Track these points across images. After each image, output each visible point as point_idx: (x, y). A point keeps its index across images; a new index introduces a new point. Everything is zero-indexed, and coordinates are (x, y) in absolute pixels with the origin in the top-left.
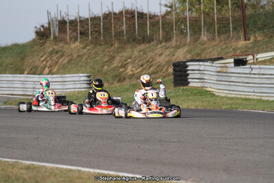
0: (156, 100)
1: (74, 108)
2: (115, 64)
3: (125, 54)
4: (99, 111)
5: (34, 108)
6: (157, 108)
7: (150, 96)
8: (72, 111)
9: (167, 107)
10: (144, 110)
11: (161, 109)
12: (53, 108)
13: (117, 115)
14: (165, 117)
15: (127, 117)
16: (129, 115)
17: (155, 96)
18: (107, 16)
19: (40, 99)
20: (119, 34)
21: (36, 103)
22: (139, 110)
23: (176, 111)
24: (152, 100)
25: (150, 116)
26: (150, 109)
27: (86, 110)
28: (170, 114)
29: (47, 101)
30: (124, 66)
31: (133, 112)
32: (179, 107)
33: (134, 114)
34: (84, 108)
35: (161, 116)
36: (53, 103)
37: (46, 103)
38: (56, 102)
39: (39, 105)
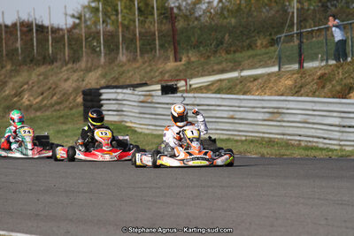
0: (198, 139)
1: (61, 153)
3: (20, 79)
4: (100, 157)
6: (200, 152)
7: (189, 134)
8: (58, 156)
9: (214, 151)
10: (182, 154)
11: (206, 154)
12: (30, 153)
13: (138, 163)
14: (212, 165)
15: (155, 166)
16: (159, 162)
17: (196, 135)
19: (11, 140)
20: (12, 54)
21: (6, 146)
22: (173, 156)
23: (227, 156)
24: (192, 141)
25: (191, 163)
26: (190, 154)
27: (79, 155)
28: (219, 161)
29: (21, 144)
30: (19, 94)
31: (165, 158)
32: (231, 150)
33: (166, 161)
34: (77, 152)
35: (206, 163)
36: (30, 146)
37: (20, 146)
38: (34, 144)
39: (10, 149)
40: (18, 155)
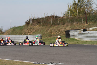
0: (61, 41)
2: (49, 31)
3: (52, 28)
5: (33, 44)
6: (62, 43)
7: (60, 40)
10: (58, 44)
12: (39, 44)
14: (64, 46)
18: (46, 17)
19: (35, 42)
20: (50, 23)
21: (34, 43)
22: (57, 44)
25: (60, 46)
26: (60, 44)
28: (65, 45)
29: (37, 42)
30: (51, 32)
33: (55, 45)
35: (63, 45)
36: (39, 43)
37: (37, 43)
39: (35, 44)
40: (36, 45)
